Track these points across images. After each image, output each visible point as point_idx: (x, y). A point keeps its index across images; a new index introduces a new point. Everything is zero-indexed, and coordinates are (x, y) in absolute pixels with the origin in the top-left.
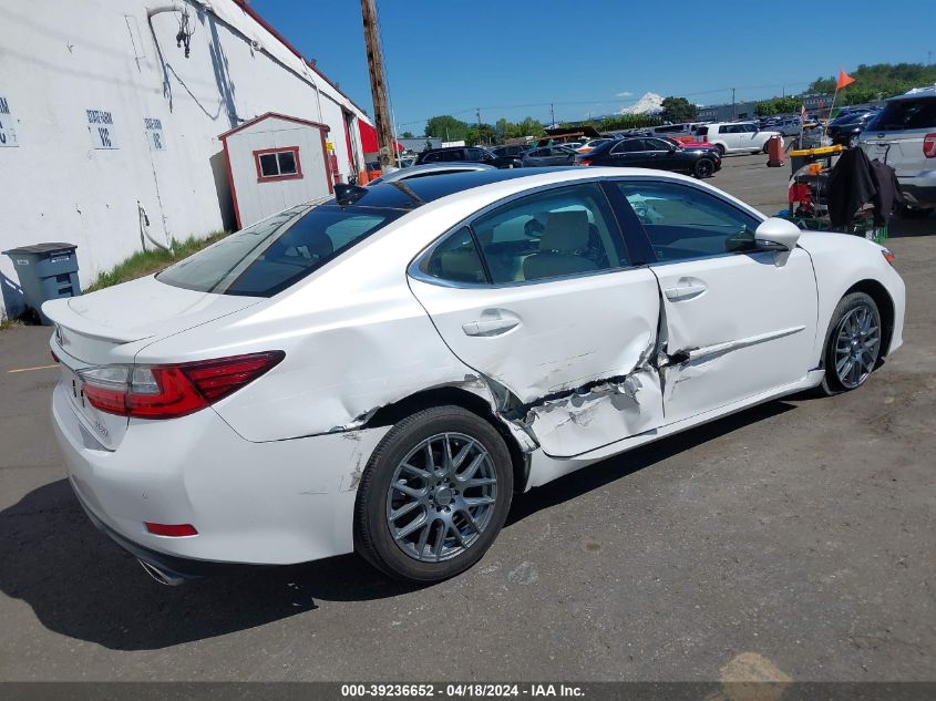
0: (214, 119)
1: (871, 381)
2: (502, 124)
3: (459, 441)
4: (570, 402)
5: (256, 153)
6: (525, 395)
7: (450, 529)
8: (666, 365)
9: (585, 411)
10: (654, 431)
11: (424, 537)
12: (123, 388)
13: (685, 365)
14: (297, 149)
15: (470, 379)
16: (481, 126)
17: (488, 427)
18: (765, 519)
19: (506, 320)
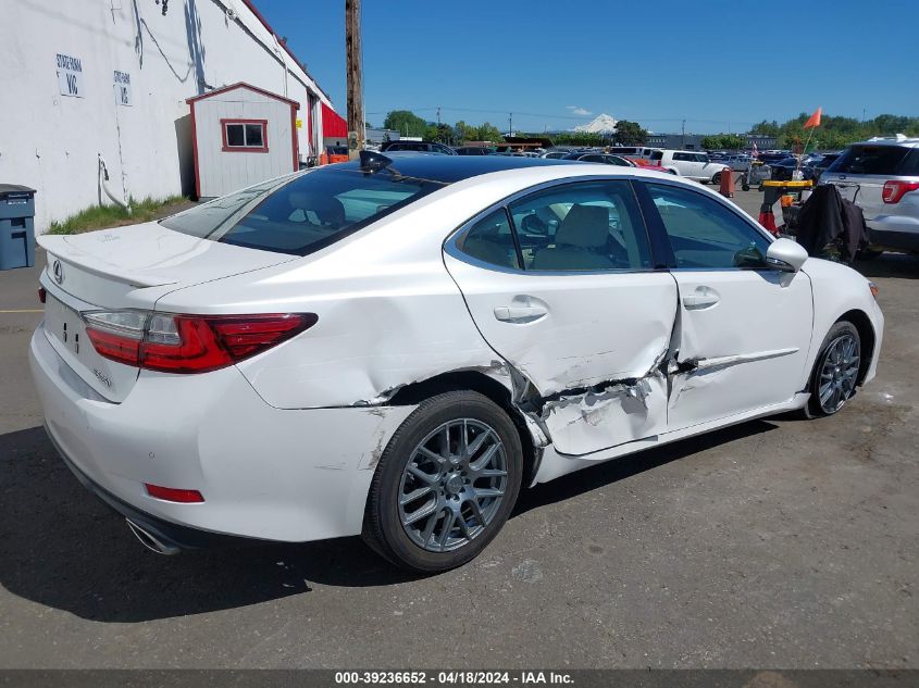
0: (182, 81)
1: (847, 409)
2: (460, 125)
3: (476, 428)
4: (583, 401)
5: (223, 122)
6: (544, 388)
7: (457, 519)
8: (675, 373)
9: (596, 411)
10: (655, 438)
11: (432, 525)
12: (139, 336)
13: (692, 374)
14: (265, 122)
15: (495, 365)
16: (440, 125)
17: (505, 417)
18: (765, 535)
19: (534, 308)
